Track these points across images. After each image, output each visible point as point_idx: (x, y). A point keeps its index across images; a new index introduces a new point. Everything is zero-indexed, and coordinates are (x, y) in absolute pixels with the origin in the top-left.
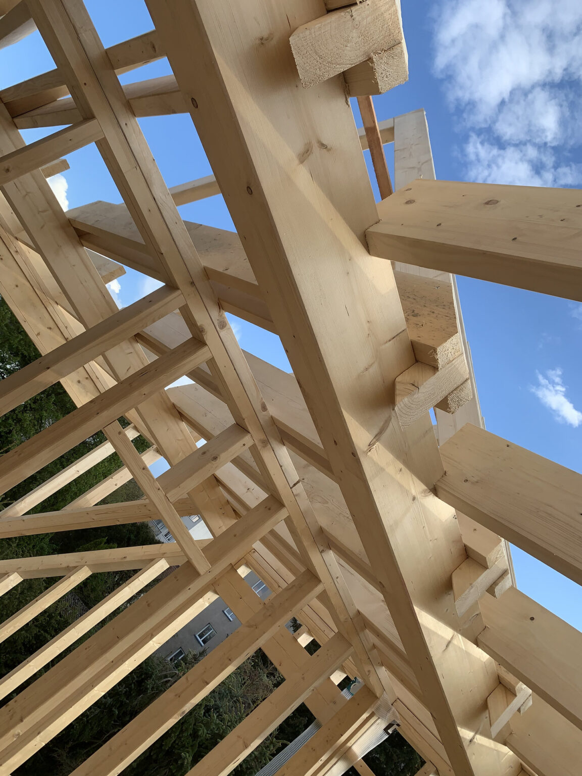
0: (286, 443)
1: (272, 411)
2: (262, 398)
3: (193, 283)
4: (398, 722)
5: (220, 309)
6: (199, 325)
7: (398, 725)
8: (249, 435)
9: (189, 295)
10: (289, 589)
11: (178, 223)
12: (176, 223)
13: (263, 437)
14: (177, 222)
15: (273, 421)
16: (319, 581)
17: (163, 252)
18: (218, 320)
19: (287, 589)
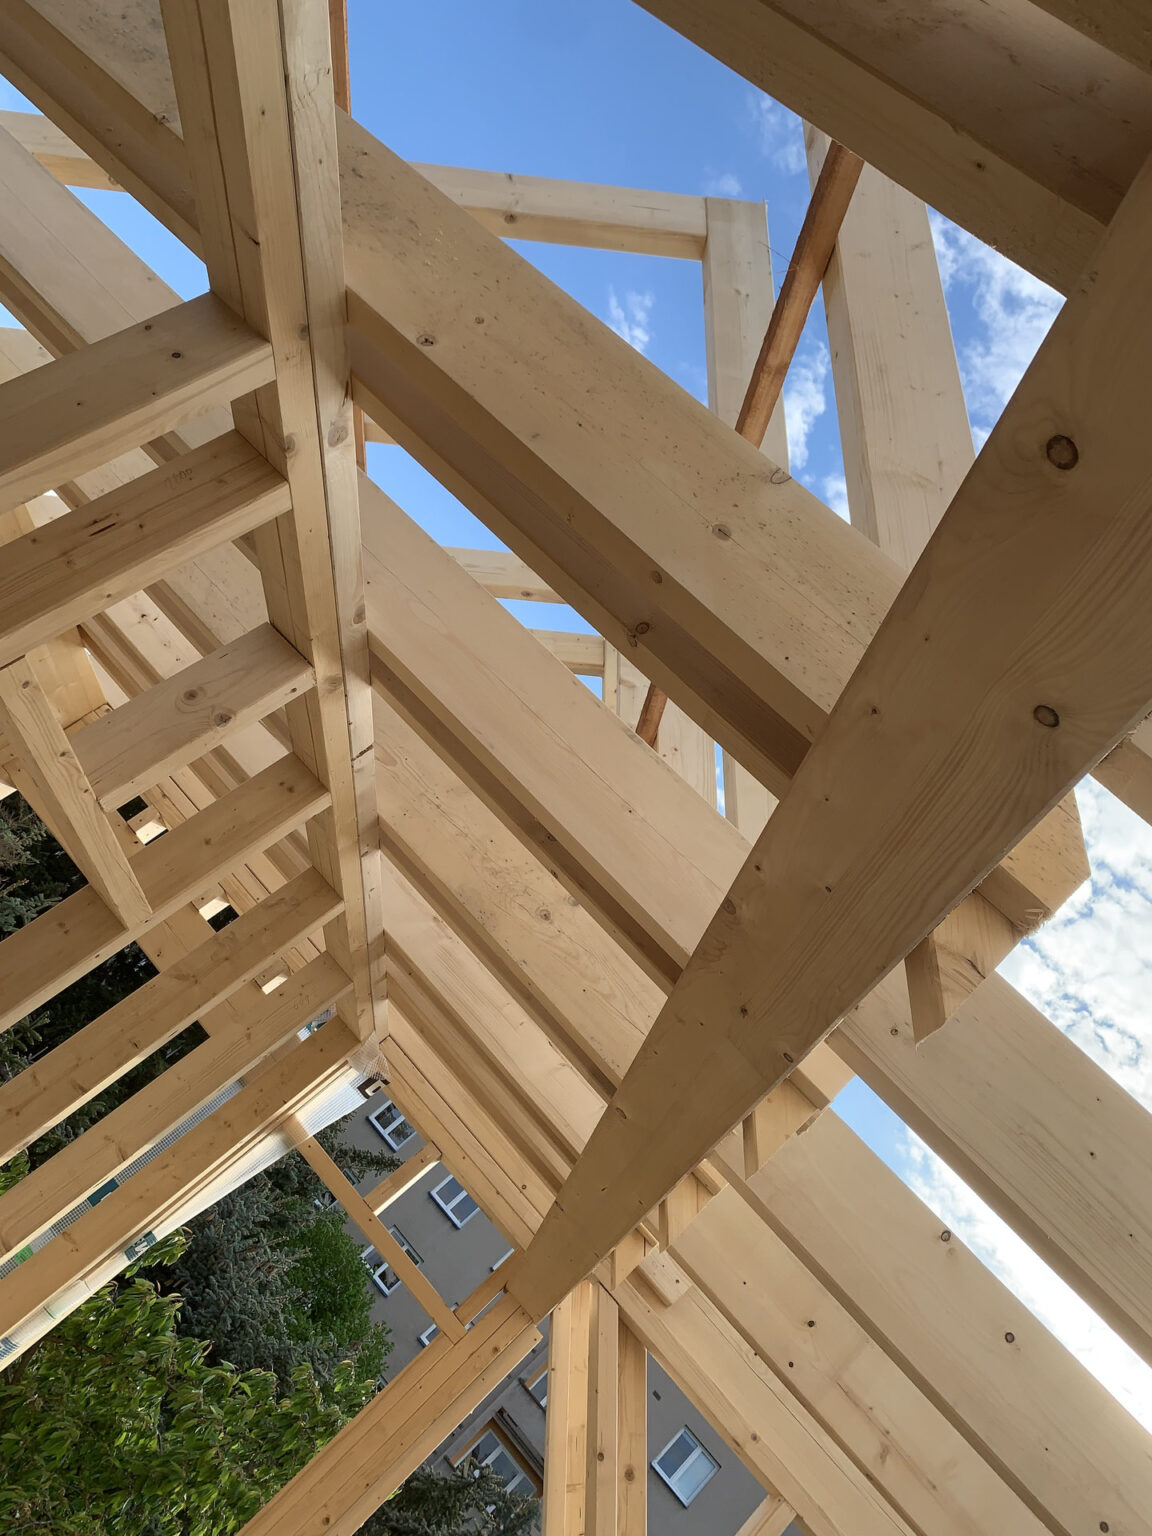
0: (374, 679)
1: (374, 622)
2: (363, 597)
3: (305, 331)
4: (386, 1076)
5: (346, 396)
6: (286, 432)
7: (386, 1082)
8: (310, 670)
9: (288, 359)
10: (272, 906)
11: (325, 163)
12: (321, 162)
13: (336, 671)
14: (324, 160)
15: (368, 640)
16: (339, 898)
17: (261, 239)
18: (332, 424)
19: (265, 906)
